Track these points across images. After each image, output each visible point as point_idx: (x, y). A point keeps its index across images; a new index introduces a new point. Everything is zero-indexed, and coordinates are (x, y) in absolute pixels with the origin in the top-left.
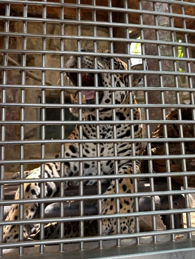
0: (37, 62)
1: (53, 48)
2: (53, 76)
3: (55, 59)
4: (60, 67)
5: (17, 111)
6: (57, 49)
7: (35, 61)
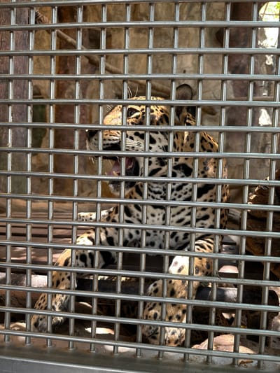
0: (116, 41)
1: (139, 17)
2: (137, 62)
3: (141, 36)
4: (148, 48)
5: (88, 117)
6: (144, 18)
7: (113, 41)
